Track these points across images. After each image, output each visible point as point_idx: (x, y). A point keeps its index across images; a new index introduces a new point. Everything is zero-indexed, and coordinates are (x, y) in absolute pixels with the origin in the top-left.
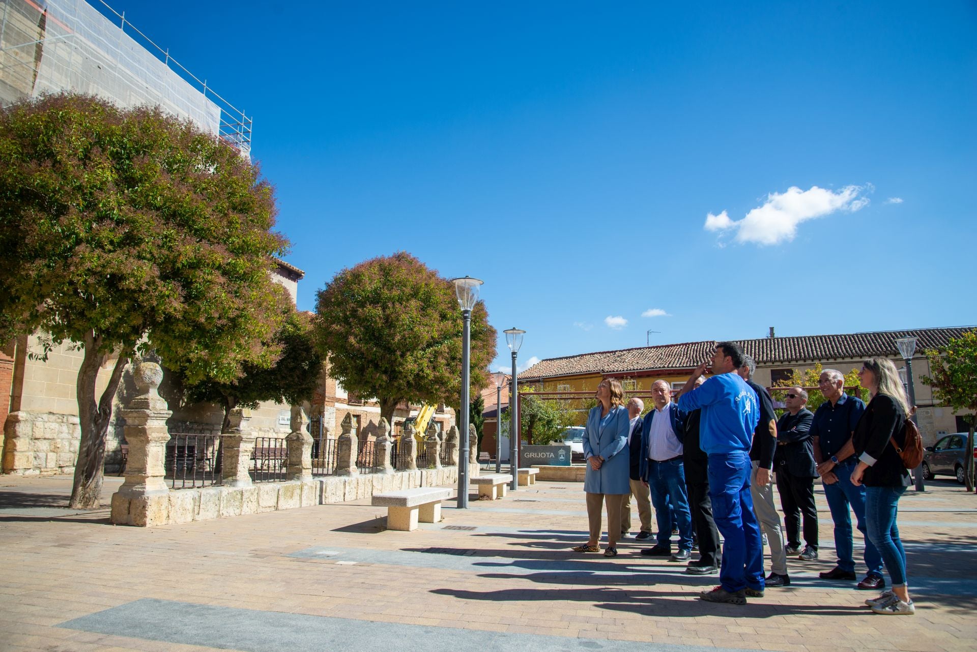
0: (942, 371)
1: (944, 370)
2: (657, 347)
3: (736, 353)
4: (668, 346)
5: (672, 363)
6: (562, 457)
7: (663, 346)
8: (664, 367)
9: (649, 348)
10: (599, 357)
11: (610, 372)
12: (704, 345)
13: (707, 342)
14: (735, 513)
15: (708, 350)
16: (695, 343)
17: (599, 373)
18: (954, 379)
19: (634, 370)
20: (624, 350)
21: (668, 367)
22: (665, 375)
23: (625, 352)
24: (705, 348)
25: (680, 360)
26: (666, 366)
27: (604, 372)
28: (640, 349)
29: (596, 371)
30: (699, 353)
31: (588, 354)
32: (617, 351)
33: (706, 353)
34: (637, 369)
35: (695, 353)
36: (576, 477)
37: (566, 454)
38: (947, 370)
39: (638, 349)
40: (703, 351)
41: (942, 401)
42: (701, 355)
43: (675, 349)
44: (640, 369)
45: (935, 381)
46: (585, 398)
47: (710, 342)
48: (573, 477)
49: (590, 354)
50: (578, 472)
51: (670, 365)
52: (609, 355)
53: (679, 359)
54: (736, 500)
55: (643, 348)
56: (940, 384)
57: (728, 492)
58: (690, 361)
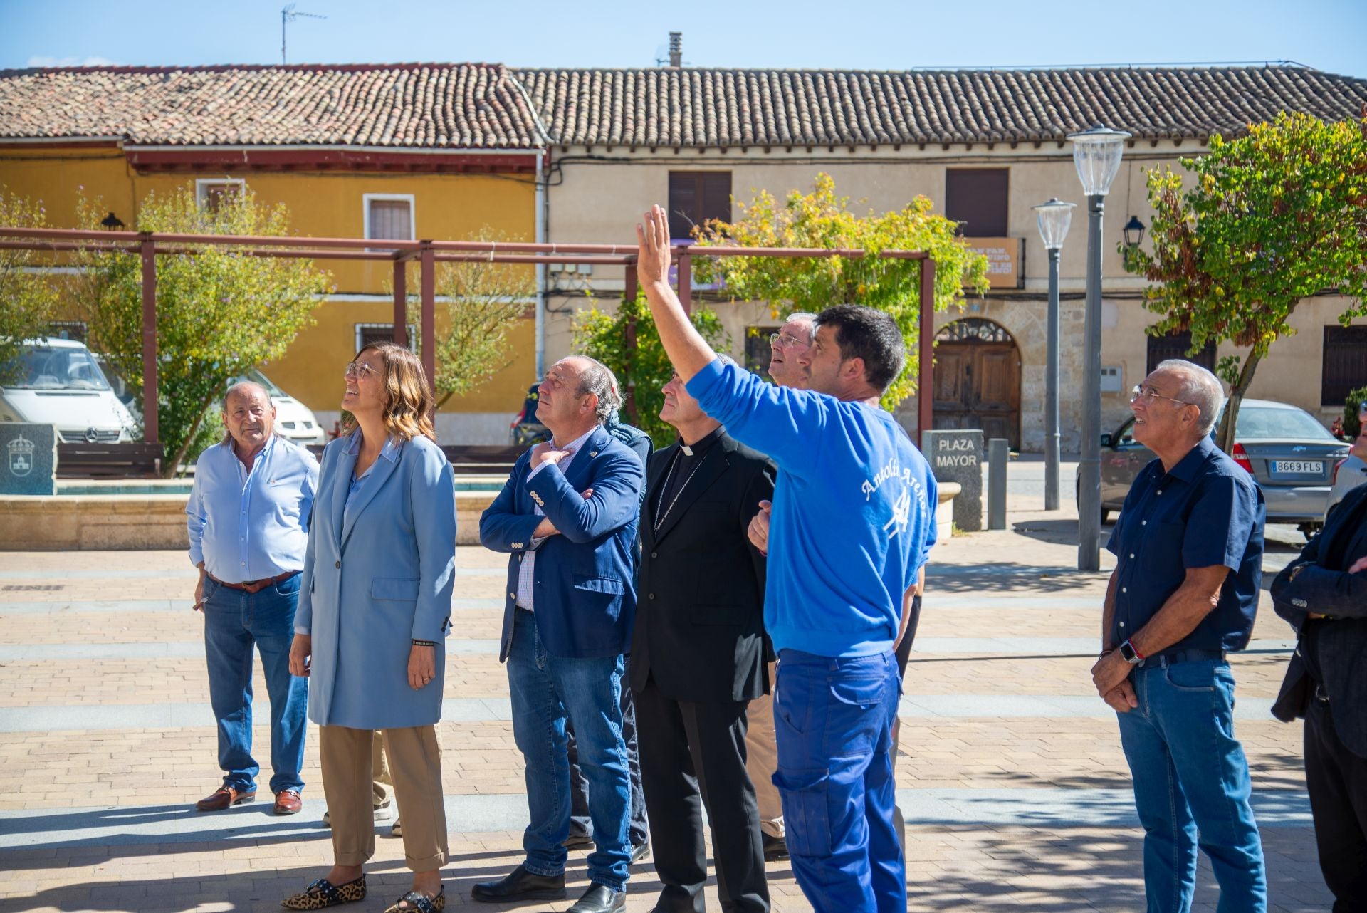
0: (1182, 234)
1: (1185, 232)
2: (315, 68)
3: (878, 346)
4: (352, 69)
5: (367, 130)
6: (21, 464)
7: (335, 68)
8: (342, 142)
9: (287, 68)
10: (109, 86)
11: (155, 143)
12: (469, 74)
13: (478, 66)
14: (852, 841)
15: (480, 95)
16: (441, 67)
17: (112, 144)
18: (1207, 257)
19: (239, 143)
20: (200, 69)
21: (355, 143)
22: (344, 166)
23: (202, 76)
24: (471, 85)
25: (394, 121)
26: (348, 138)
27: (133, 143)
28: (258, 68)
29: (100, 138)
30: (454, 103)
31: (67, 70)
32: (173, 69)
33: (476, 102)
34: (250, 143)
35: (440, 99)
36: (79, 532)
37: (36, 452)
38: (1192, 229)
39: (249, 69)
40: (465, 98)
41: (1166, 316)
42: (460, 110)
43: (377, 81)
44: (261, 143)
45: (1157, 263)
46: (90, 249)
47: (488, 67)
48: (70, 534)
49: (75, 71)
50: (88, 518)
51: (362, 138)
52: (145, 79)
53: (390, 116)
54: (857, 801)
55: (268, 68)
56: (1170, 270)
57: (836, 777)
58: (427, 128)
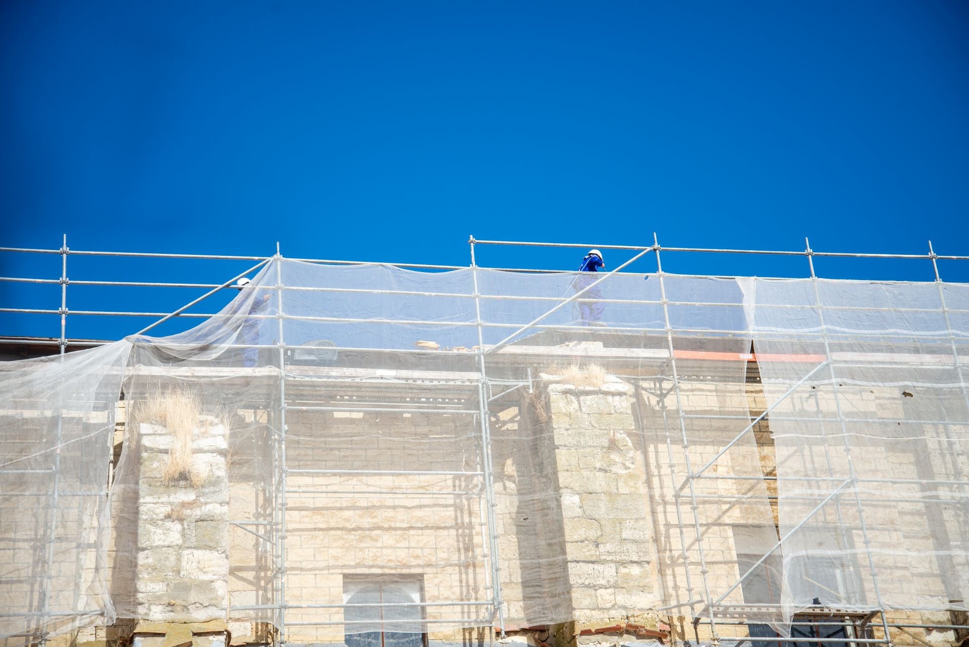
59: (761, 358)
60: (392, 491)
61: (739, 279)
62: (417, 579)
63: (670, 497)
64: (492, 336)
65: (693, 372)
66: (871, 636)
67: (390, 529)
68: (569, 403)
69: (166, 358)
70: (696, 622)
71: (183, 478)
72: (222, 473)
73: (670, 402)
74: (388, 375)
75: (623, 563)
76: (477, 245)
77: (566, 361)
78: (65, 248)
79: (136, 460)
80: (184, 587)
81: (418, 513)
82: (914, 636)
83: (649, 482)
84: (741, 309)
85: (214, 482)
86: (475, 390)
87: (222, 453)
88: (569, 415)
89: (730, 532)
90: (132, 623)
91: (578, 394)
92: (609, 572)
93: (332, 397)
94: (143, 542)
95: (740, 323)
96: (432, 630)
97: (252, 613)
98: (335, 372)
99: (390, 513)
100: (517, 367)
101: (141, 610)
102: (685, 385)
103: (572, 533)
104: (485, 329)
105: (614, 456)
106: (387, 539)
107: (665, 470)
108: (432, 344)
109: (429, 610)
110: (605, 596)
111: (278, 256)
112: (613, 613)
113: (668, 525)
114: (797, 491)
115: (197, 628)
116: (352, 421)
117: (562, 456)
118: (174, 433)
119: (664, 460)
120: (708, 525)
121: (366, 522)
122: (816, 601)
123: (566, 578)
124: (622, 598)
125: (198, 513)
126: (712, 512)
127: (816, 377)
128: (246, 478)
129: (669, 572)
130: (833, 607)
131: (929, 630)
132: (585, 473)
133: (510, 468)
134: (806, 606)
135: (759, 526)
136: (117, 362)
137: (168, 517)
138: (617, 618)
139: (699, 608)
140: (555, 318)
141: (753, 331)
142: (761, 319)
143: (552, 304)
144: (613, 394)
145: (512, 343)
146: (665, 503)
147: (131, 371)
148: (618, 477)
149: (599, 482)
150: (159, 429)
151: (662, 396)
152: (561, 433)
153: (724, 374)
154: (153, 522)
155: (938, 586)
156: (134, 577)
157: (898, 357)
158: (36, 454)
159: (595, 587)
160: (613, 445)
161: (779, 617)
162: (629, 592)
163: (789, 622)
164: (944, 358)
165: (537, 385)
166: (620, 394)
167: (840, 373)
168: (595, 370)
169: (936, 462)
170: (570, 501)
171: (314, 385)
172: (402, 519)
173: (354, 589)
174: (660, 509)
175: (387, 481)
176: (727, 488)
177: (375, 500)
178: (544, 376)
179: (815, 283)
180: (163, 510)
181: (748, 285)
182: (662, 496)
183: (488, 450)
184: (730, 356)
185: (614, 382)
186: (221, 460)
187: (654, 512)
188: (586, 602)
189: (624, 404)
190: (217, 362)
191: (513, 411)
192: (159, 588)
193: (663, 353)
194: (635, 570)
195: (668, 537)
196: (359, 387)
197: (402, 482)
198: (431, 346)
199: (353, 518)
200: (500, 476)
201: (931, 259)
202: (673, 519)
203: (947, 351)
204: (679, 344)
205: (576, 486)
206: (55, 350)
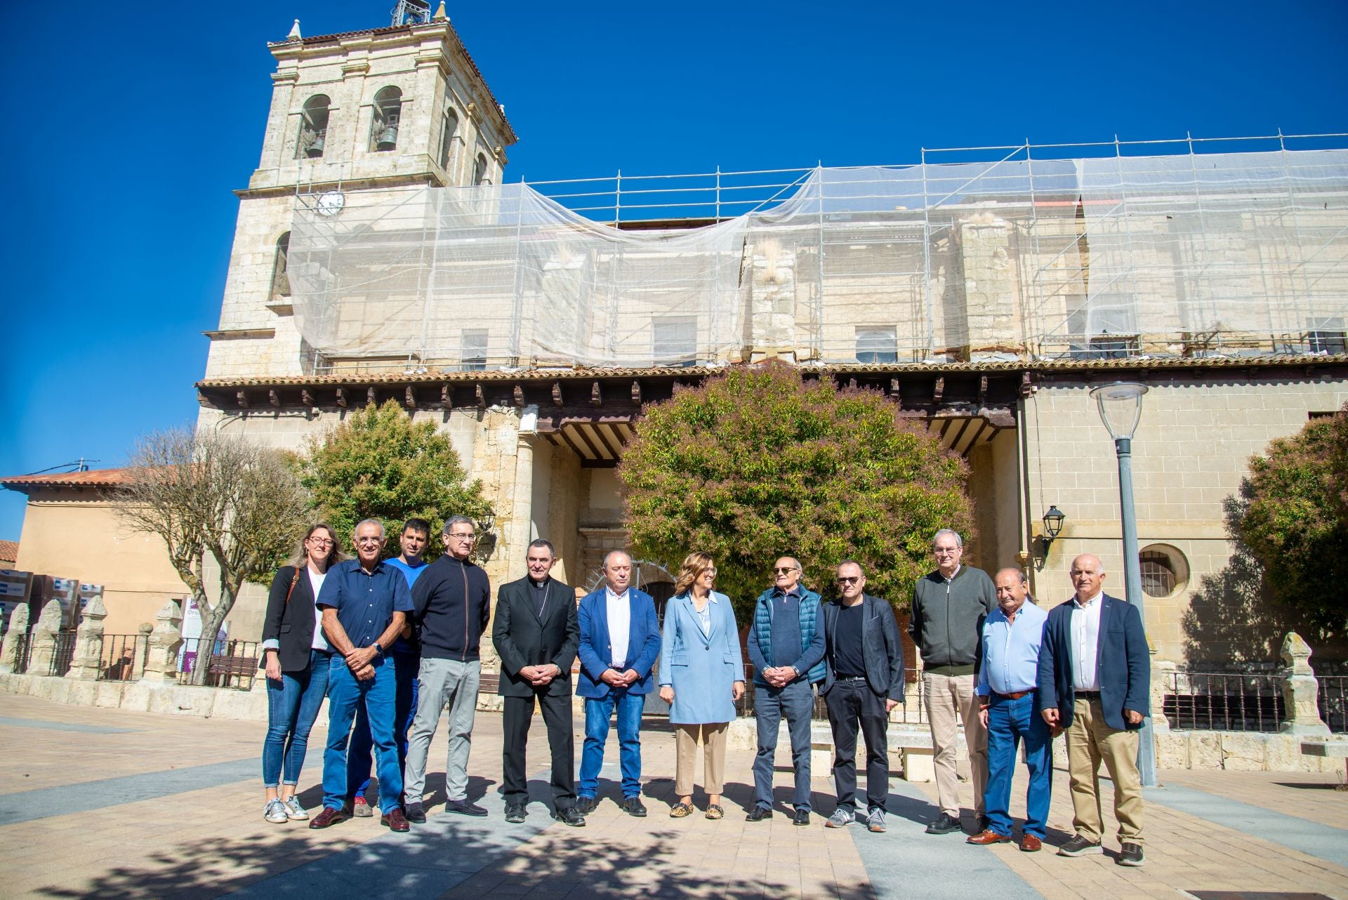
59: (1084, 203)
60: (882, 284)
61: (1074, 160)
62: (893, 328)
63: (1030, 282)
64: (933, 200)
65: (1046, 213)
66: (1137, 346)
67: (879, 304)
68: (973, 233)
69: (764, 221)
70: (1039, 345)
71: (772, 280)
72: (791, 278)
73: (1033, 231)
74: (875, 225)
75: (998, 316)
76: (925, 153)
77: (972, 212)
78: (718, 173)
79: (751, 273)
80: (774, 332)
81: (894, 295)
82: (1161, 348)
83: (1019, 275)
84: (1075, 177)
85: (787, 282)
86: (922, 231)
87: (790, 267)
88: (972, 240)
89: (1063, 298)
90: (752, 347)
91: (978, 229)
92: (990, 320)
93: (848, 238)
94: (754, 311)
95: (1074, 185)
96: (899, 351)
97: (807, 344)
98: (848, 224)
99: (880, 296)
100: (946, 216)
101: (754, 342)
102: (1040, 222)
103: (969, 301)
104: (929, 197)
105: (996, 261)
106: (878, 308)
107: (1029, 268)
108: (904, 208)
109: (899, 342)
110: (987, 333)
111: (820, 167)
112: (991, 341)
113: (1029, 297)
114: (1100, 275)
115: (780, 350)
116: (860, 250)
117: (968, 263)
118: (768, 259)
119: (1028, 262)
120: (1050, 296)
121: (867, 300)
122: (1105, 331)
123: (967, 324)
124: (995, 334)
125: (779, 297)
126: (1054, 288)
127: (1117, 211)
128: (807, 280)
129: (1027, 321)
130: (1113, 333)
131: (1169, 344)
132: (980, 270)
133: (942, 271)
134: (1098, 333)
135: (1077, 295)
136: (742, 226)
137: (765, 299)
138: (993, 343)
139: (1041, 337)
140: (969, 188)
141: (1081, 188)
142: (1086, 182)
143: (966, 182)
144: (997, 228)
145: (944, 203)
146: (1028, 286)
147: (749, 230)
148: (997, 272)
149: (987, 274)
150: (762, 257)
151: (1030, 228)
152: (967, 250)
153: (1064, 213)
154: (758, 301)
155: (1178, 322)
156: (751, 327)
157: (1164, 198)
158: (708, 271)
159: (982, 328)
160: (996, 255)
161: (1083, 340)
162: (1000, 330)
163: (1088, 343)
164: (1190, 197)
165: (956, 225)
166: (1001, 227)
167: (1130, 209)
168: (989, 215)
169: (1183, 256)
170: (970, 285)
171: (838, 233)
172: (886, 298)
173: (861, 334)
174: (1024, 288)
175: (878, 280)
176: (1062, 275)
177: (872, 289)
178: (961, 221)
179: (1119, 159)
180: (763, 296)
181: (1079, 163)
182: (1026, 281)
183: (928, 261)
184: (1067, 203)
185: (999, 221)
186: (790, 271)
187: (1021, 290)
188: (976, 336)
189: (1003, 233)
190: (789, 223)
191: (946, 240)
192: (762, 332)
193: (1028, 204)
194: (1004, 319)
195: (1028, 302)
196: (861, 232)
197: (886, 280)
198: (903, 209)
199: (860, 299)
200: (937, 276)
201: (1188, 142)
202: (1031, 293)
203: (1194, 194)
204: (1037, 199)
205: (974, 277)
206: (714, 222)
